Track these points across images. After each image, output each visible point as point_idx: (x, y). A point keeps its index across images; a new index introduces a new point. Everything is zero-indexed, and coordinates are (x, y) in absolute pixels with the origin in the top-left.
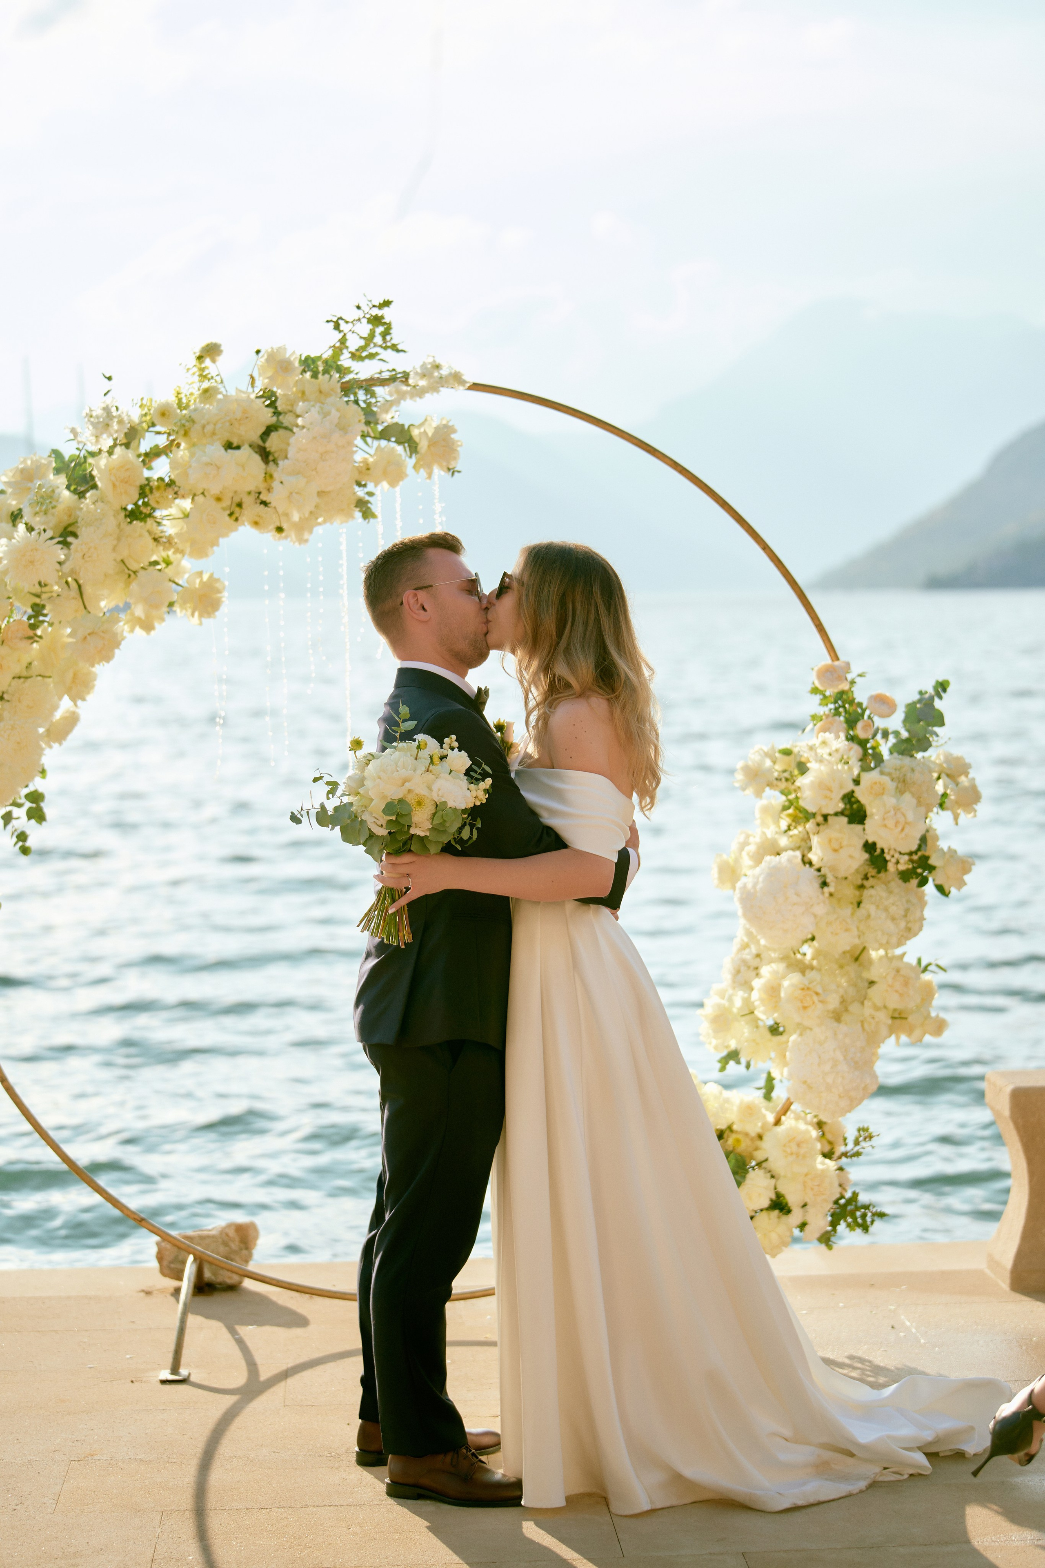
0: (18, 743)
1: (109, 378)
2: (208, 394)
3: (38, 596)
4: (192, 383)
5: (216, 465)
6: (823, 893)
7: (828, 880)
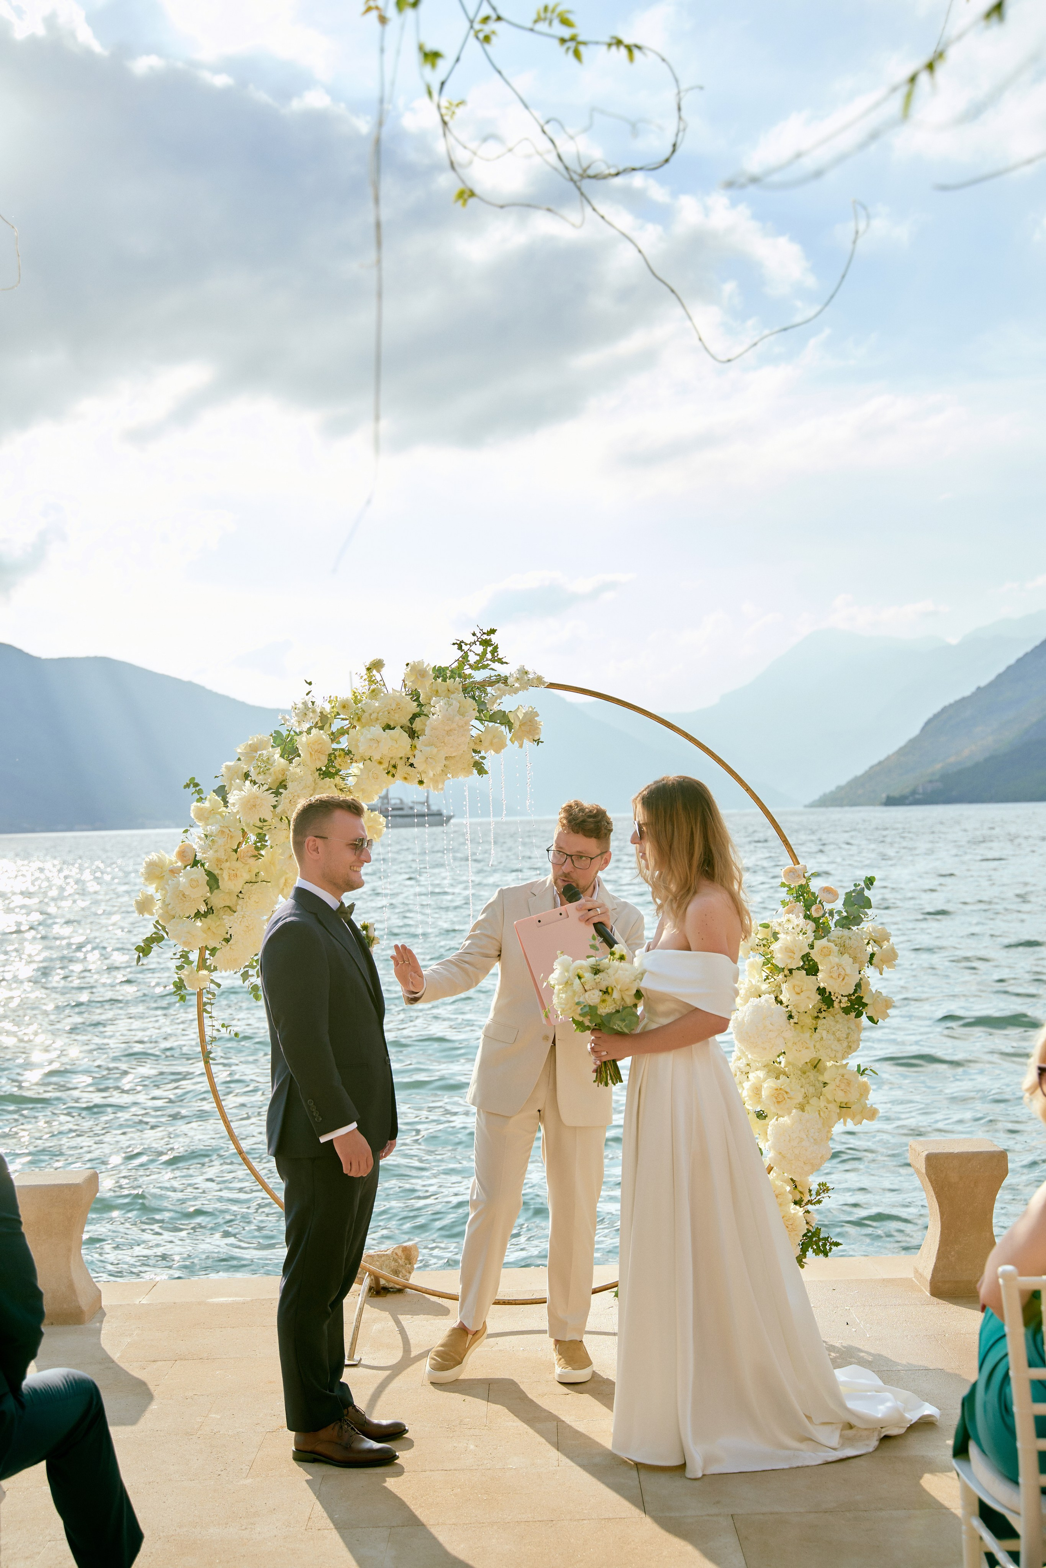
1: (310, 684)
2: (374, 693)
4: (364, 686)
5: (378, 740)
6: (790, 1023)
7: (793, 1014)
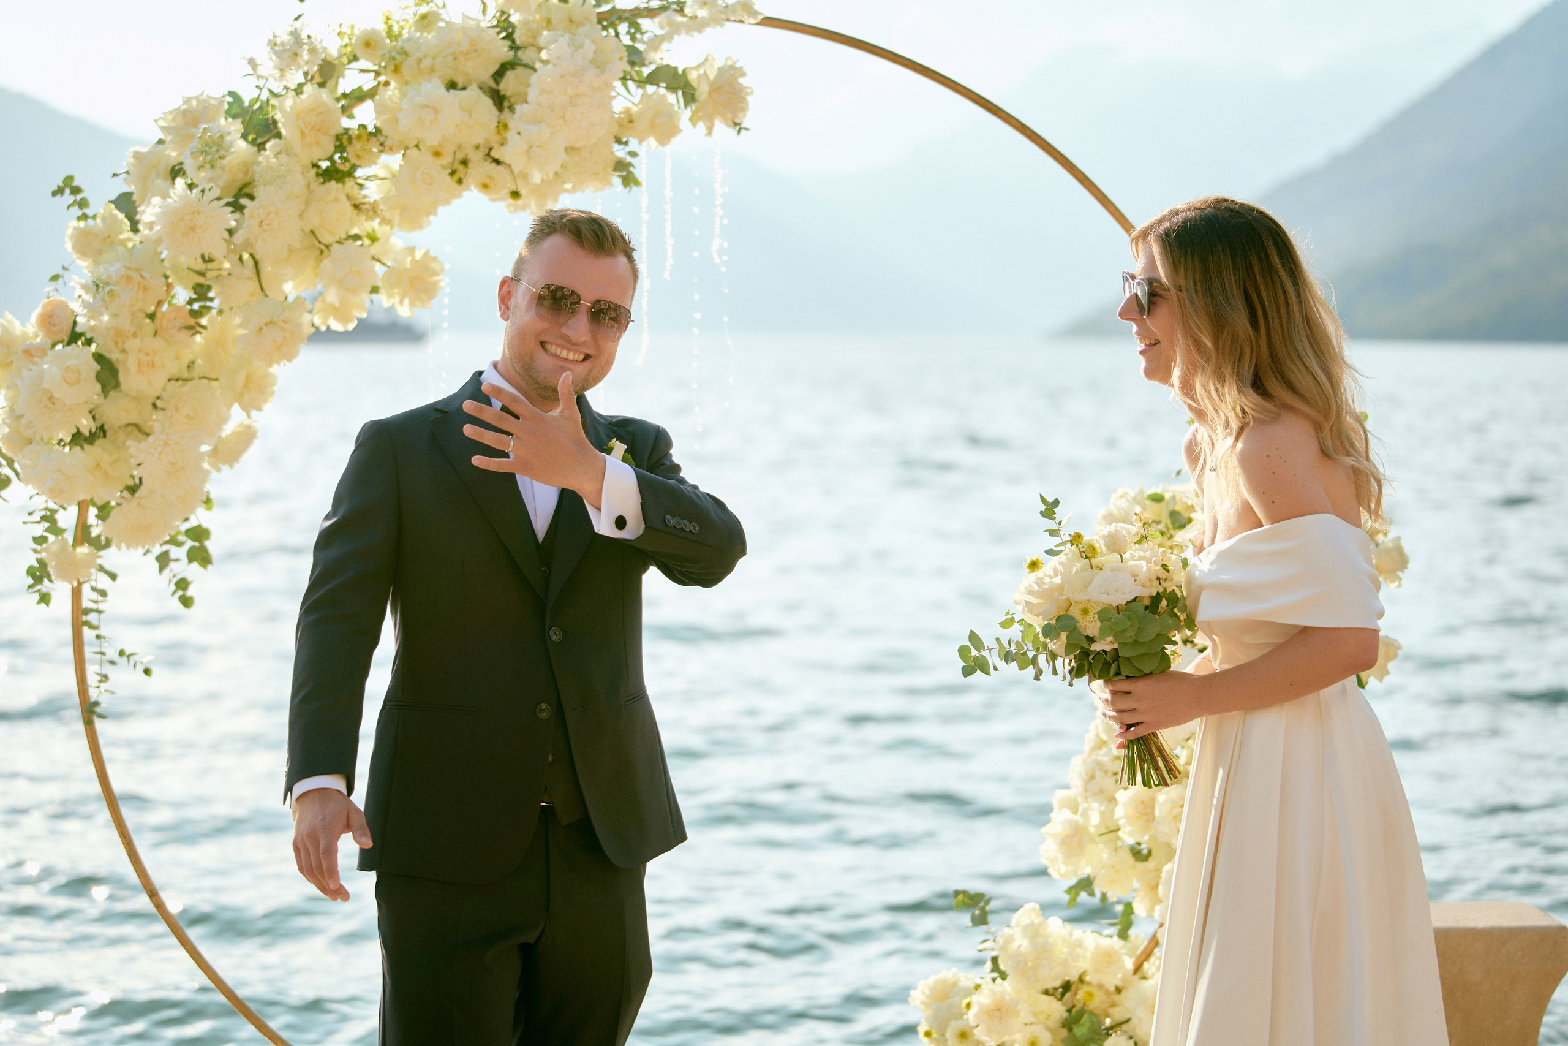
0: (173, 464)
2: (426, 21)
3: (202, 274)
4: (407, 7)
5: (434, 109)
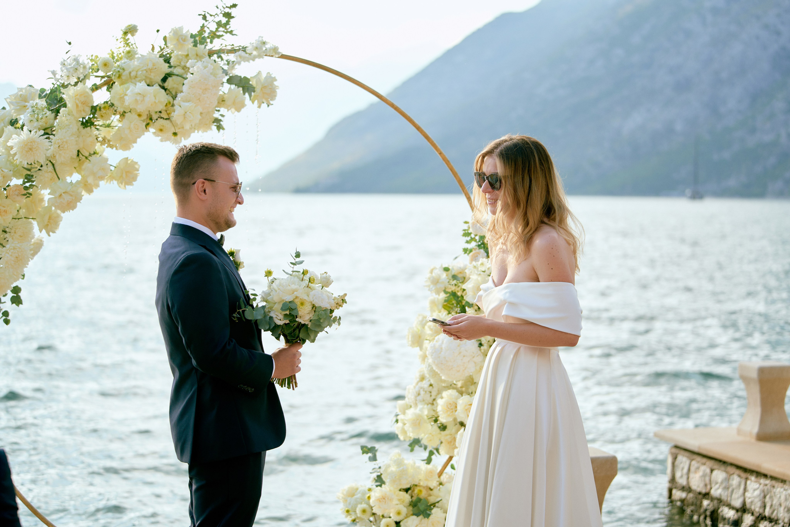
0: (17, 257)
1: (70, 43)
2: (130, 54)
3: (29, 170)
4: (120, 48)
5: (143, 95)
6: (480, 350)
